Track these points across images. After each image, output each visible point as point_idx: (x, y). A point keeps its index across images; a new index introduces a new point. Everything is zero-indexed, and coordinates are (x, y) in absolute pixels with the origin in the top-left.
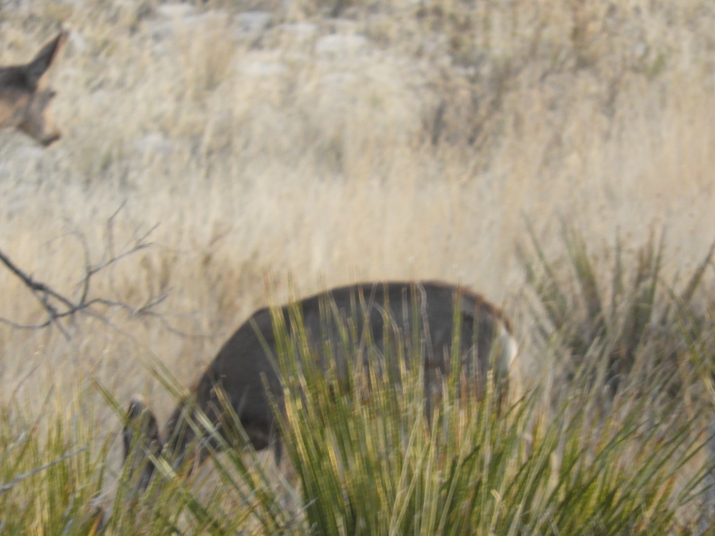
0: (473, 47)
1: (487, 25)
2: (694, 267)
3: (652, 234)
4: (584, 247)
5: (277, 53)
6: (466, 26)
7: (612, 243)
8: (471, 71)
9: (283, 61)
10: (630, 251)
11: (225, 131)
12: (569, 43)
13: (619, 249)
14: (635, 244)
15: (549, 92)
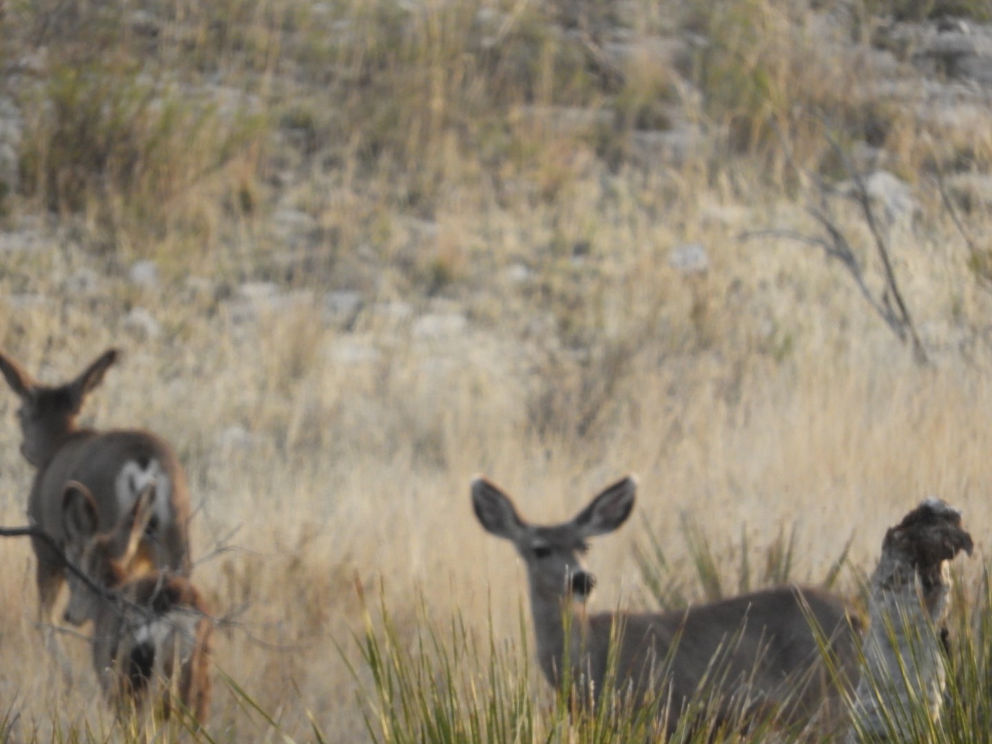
0: (584, 328)
1: (599, 303)
2: (828, 567)
3: (781, 533)
4: (707, 546)
5: (368, 338)
6: (577, 304)
7: (736, 540)
8: (581, 354)
9: (376, 345)
10: (757, 549)
11: (312, 423)
12: (688, 323)
13: (745, 547)
14: (763, 542)
15: (668, 376)
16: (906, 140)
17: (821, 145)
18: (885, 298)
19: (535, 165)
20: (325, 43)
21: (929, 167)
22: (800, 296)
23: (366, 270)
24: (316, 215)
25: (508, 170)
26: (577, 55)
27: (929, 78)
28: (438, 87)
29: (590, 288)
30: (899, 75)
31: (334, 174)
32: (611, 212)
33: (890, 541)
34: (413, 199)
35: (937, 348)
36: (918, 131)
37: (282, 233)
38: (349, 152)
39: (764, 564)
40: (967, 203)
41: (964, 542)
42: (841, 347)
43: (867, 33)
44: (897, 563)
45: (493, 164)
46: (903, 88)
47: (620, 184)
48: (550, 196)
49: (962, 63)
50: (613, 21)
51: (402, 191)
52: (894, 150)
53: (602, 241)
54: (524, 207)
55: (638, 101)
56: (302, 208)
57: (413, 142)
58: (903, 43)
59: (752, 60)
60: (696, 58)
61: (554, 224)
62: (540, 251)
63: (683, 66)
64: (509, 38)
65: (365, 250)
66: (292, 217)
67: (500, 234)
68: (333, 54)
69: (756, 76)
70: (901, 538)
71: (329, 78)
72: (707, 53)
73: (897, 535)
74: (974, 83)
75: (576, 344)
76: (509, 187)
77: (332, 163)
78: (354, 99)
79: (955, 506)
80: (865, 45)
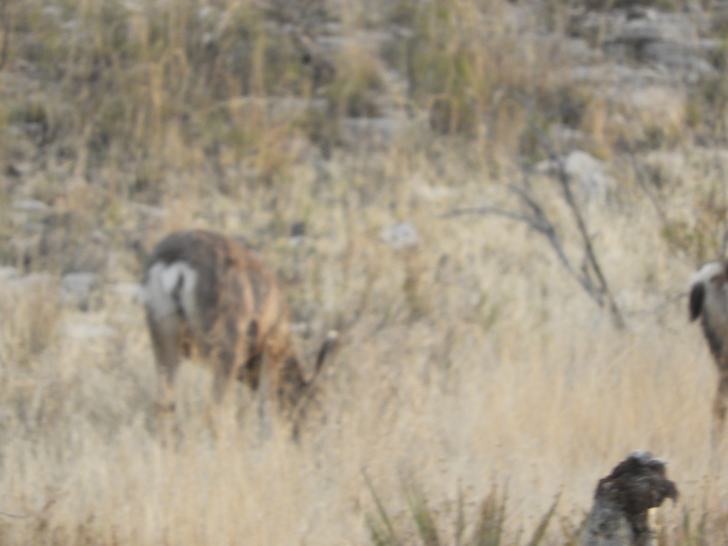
0: (304, 303)
1: (317, 280)
2: (538, 519)
3: (495, 486)
4: (425, 502)
5: (103, 315)
6: (296, 280)
7: (452, 495)
8: (302, 327)
9: (109, 322)
10: (472, 504)
11: (56, 392)
12: (401, 297)
13: (461, 502)
14: (478, 497)
15: (384, 346)
16: (599, 120)
17: (520, 127)
18: (584, 269)
19: (255, 152)
20: (56, 42)
21: (622, 146)
22: (505, 270)
23: (99, 253)
24: (50, 203)
25: (227, 156)
26: (288, 49)
27: (620, 62)
28: (157, 81)
29: (307, 265)
30: (592, 62)
31: (66, 165)
32: (325, 194)
33: (601, 492)
34: (140, 186)
35: (632, 314)
36: (610, 113)
37: (20, 219)
38: (79, 143)
39: (478, 518)
40: (657, 178)
41: (669, 491)
42: (545, 316)
43: (560, 21)
44: (608, 511)
45: (212, 151)
46: (596, 72)
47: (334, 167)
48: (267, 180)
49: (650, 49)
50: (322, 15)
51: (132, 178)
52: (589, 131)
53: (318, 221)
54: (243, 191)
55: (348, 89)
56: (37, 196)
57: (139, 132)
58: (595, 31)
59: (452, 48)
60: (402, 48)
61: (273, 205)
62: (261, 232)
63: (389, 55)
64: (227, 33)
65: (98, 234)
66: (28, 204)
67: (222, 217)
68: (64, 53)
69: (457, 62)
70: (612, 488)
71: (60, 75)
72: (413, 44)
73: (608, 485)
74: (661, 67)
75: (296, 317)
76: (231, 173)
77: (64, 154)
78: (85, 93)
79: (660, 458)
80: (558, 35)
